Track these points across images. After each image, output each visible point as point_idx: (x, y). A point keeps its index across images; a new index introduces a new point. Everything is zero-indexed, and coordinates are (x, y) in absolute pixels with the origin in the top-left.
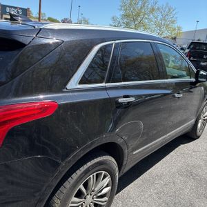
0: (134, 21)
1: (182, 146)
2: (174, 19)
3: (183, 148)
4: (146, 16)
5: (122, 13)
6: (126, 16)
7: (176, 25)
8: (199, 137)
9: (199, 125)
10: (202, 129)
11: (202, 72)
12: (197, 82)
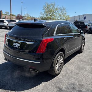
0: (50, 14)
1: (77, 55)
2: (66, 12)
3: (78, 55)
4: (54, 12)
5: (44, 11)
6: (46, 12)
7: (67, 15)
8: (82, 52)
9: (82, 48)
10: (83, 49)
11: (81, 31)
12: (80, 34)
